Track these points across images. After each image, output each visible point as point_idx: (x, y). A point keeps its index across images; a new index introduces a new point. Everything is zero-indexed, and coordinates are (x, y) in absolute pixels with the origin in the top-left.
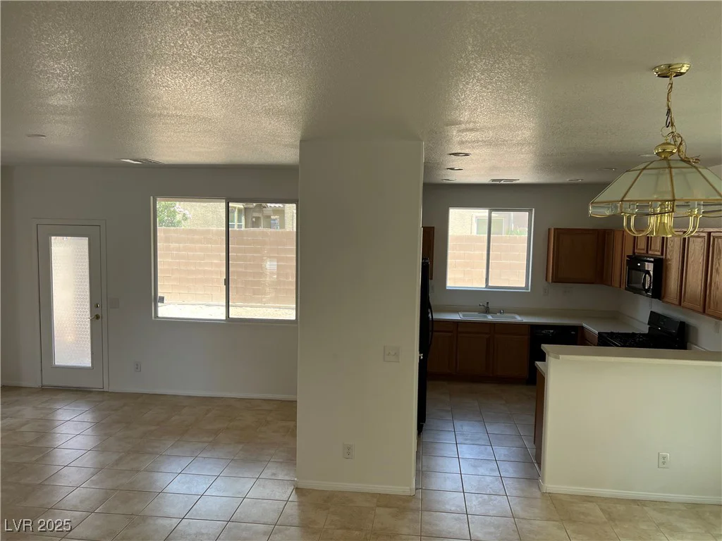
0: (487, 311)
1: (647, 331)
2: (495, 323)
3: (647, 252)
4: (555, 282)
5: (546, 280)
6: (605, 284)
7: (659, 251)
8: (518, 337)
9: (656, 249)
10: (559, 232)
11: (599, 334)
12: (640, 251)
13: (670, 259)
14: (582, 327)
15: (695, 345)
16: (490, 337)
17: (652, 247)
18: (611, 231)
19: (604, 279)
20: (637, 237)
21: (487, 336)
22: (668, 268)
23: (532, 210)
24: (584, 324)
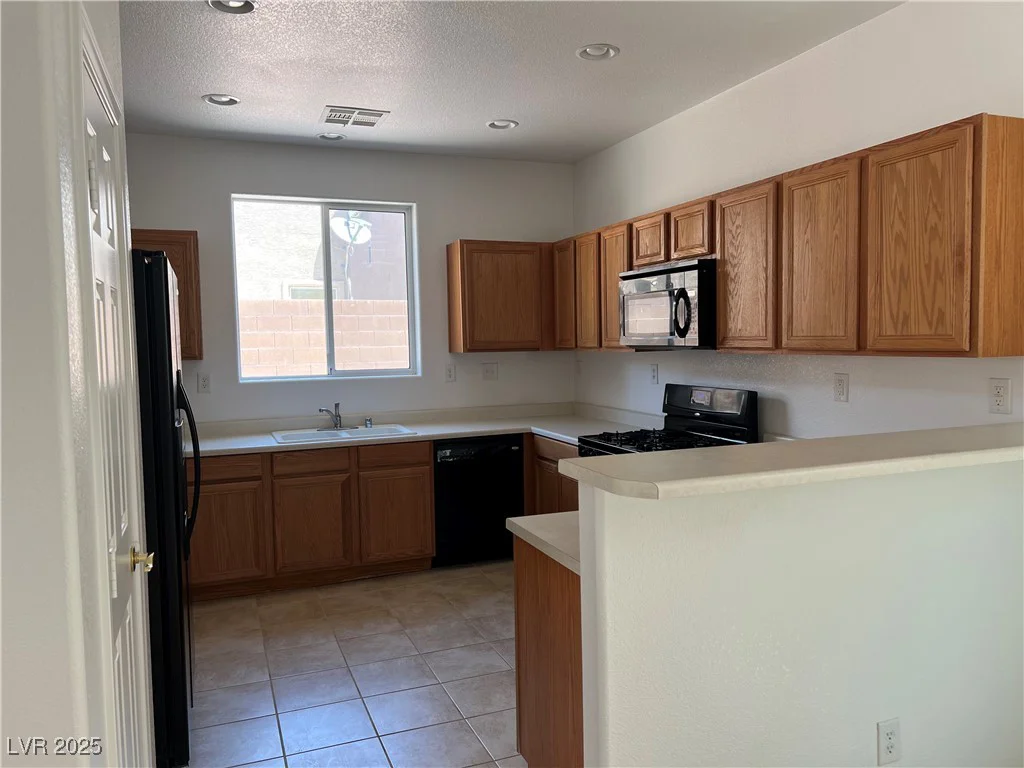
0: (337, 423)
1: (660, 426)
2: (358, 446)
3: (668, 258)
4: (470, 351)
5: (450, 351)
6: (561, 349)
7: (702, 246)
8: (408, 470)
9: (691, 244)
10: (471, 248)
11: (580, 440)
12: (647, 260)
13: (735, 254)
14: (532, 435)
15: (782, 435)
16: (349, 478)
17: (682, 243)
18: (568, 241)
19: (558, 338)
20: (638, 232)
21: (343, 477)
22: (732, 275)
23: (411, 207)
24: (533, 428)
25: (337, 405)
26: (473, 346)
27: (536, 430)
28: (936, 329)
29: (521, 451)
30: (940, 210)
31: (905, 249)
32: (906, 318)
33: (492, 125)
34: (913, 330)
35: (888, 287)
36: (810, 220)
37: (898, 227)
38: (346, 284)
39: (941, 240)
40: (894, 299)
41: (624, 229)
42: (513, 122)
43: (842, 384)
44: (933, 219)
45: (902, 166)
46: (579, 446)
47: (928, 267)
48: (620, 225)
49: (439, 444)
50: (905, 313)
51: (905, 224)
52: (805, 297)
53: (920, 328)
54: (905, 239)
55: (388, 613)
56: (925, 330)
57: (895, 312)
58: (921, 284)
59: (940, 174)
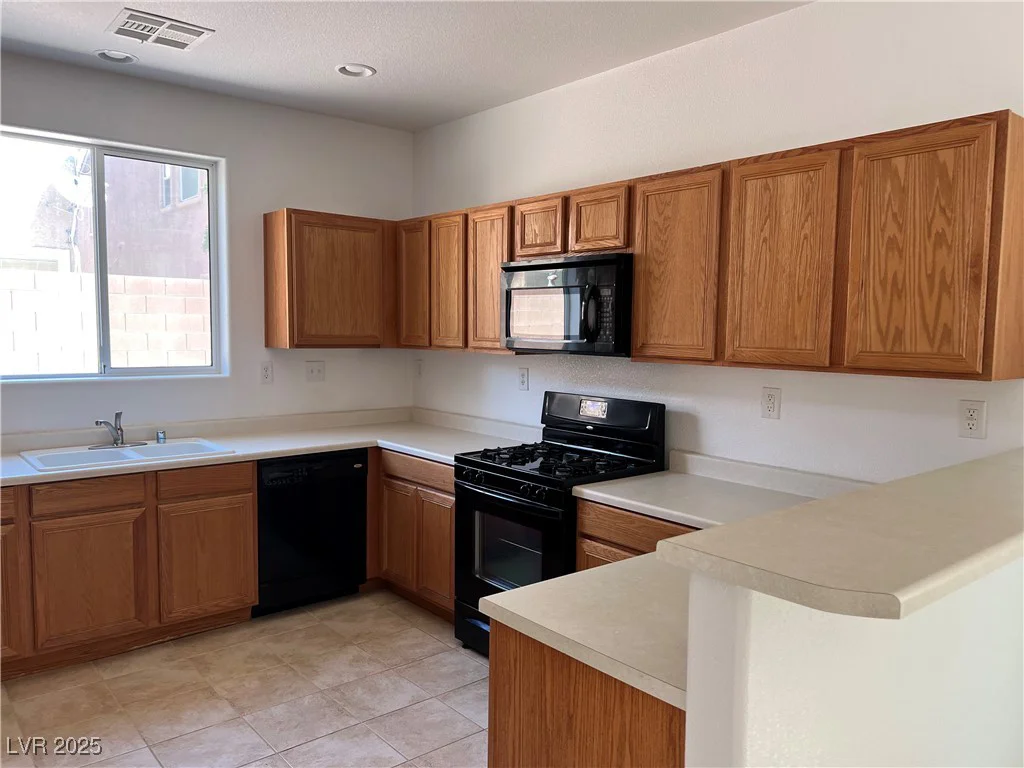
0: (117, 438)
1: (537, 439)
2: (156, 472)
3: (565, 249)
4: (298, 346)
5: (268, 344)
6: (406, 346)
7: (616, 237)
8: (223, 499)
9: (600, 234)
10: (301, 220)
11: (457, 459)
12: (536, 250)
13: (661, 249)
14: (378, 449)
15: (693, 453)
16: (144, 513)
17: (587, 232)
18: (421, 221)
19: (404, 334)
20: (523, 217)
21: (136, 512)
22: (657, 273)
23: (215, 164)
24: (379, 441)
25: (118, 416)
26: (302, 340)
27: (383, 443)
28: (940, 347)
29: (364, 469)
30: (949, 215)
31: (901, 257)
32: (899, 333)
33: (343, 70)
34: (908, 347)
35: (875, 298)
36: (768, 216)
37: (892, 230)
38: (71, 253)
39: (950, 248)
40: (883, 312)
41: (505, 211)
42: (369, 68)
43: (771, 399)
44: (939, 224)
45: (899, 163)
46: (455, 466)
47: (930, 277)
48: (497, 207)
49: (263, 465)
50: (897, 328)
51: (900, 227)
52: (759, 304)
53: (917, 344)
54: (901, 245)
55: (213, 694)
56: (923, 347)
57: (884, 325)
58: (921, 295)
59: (951, 174)
